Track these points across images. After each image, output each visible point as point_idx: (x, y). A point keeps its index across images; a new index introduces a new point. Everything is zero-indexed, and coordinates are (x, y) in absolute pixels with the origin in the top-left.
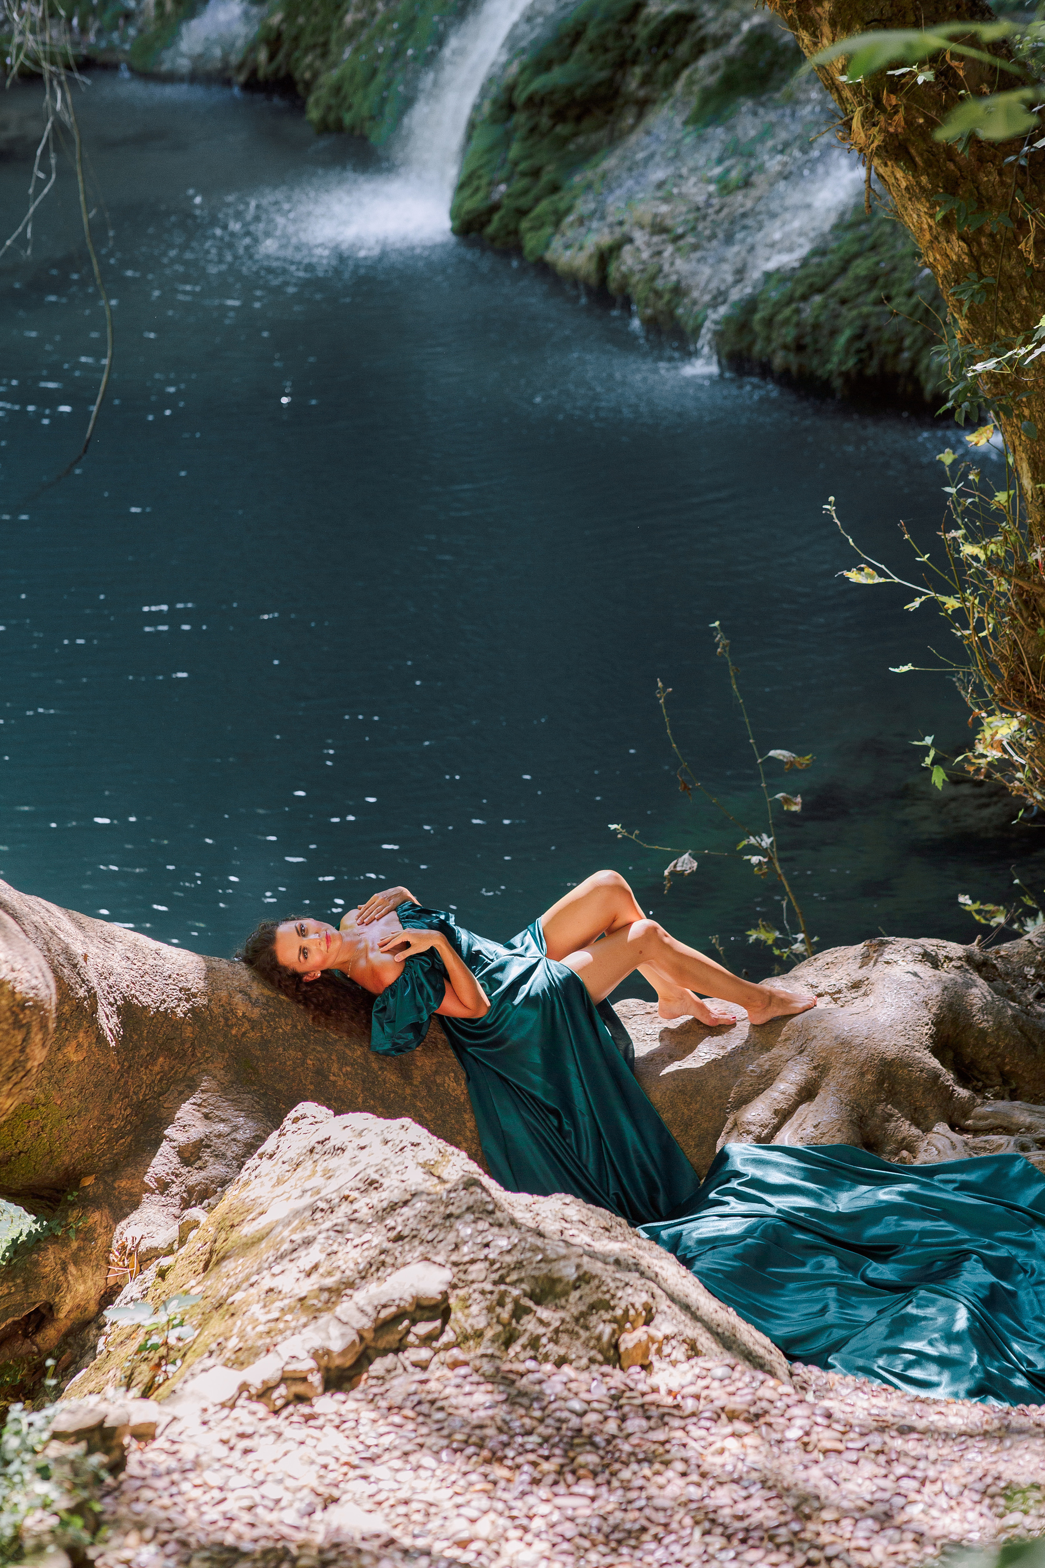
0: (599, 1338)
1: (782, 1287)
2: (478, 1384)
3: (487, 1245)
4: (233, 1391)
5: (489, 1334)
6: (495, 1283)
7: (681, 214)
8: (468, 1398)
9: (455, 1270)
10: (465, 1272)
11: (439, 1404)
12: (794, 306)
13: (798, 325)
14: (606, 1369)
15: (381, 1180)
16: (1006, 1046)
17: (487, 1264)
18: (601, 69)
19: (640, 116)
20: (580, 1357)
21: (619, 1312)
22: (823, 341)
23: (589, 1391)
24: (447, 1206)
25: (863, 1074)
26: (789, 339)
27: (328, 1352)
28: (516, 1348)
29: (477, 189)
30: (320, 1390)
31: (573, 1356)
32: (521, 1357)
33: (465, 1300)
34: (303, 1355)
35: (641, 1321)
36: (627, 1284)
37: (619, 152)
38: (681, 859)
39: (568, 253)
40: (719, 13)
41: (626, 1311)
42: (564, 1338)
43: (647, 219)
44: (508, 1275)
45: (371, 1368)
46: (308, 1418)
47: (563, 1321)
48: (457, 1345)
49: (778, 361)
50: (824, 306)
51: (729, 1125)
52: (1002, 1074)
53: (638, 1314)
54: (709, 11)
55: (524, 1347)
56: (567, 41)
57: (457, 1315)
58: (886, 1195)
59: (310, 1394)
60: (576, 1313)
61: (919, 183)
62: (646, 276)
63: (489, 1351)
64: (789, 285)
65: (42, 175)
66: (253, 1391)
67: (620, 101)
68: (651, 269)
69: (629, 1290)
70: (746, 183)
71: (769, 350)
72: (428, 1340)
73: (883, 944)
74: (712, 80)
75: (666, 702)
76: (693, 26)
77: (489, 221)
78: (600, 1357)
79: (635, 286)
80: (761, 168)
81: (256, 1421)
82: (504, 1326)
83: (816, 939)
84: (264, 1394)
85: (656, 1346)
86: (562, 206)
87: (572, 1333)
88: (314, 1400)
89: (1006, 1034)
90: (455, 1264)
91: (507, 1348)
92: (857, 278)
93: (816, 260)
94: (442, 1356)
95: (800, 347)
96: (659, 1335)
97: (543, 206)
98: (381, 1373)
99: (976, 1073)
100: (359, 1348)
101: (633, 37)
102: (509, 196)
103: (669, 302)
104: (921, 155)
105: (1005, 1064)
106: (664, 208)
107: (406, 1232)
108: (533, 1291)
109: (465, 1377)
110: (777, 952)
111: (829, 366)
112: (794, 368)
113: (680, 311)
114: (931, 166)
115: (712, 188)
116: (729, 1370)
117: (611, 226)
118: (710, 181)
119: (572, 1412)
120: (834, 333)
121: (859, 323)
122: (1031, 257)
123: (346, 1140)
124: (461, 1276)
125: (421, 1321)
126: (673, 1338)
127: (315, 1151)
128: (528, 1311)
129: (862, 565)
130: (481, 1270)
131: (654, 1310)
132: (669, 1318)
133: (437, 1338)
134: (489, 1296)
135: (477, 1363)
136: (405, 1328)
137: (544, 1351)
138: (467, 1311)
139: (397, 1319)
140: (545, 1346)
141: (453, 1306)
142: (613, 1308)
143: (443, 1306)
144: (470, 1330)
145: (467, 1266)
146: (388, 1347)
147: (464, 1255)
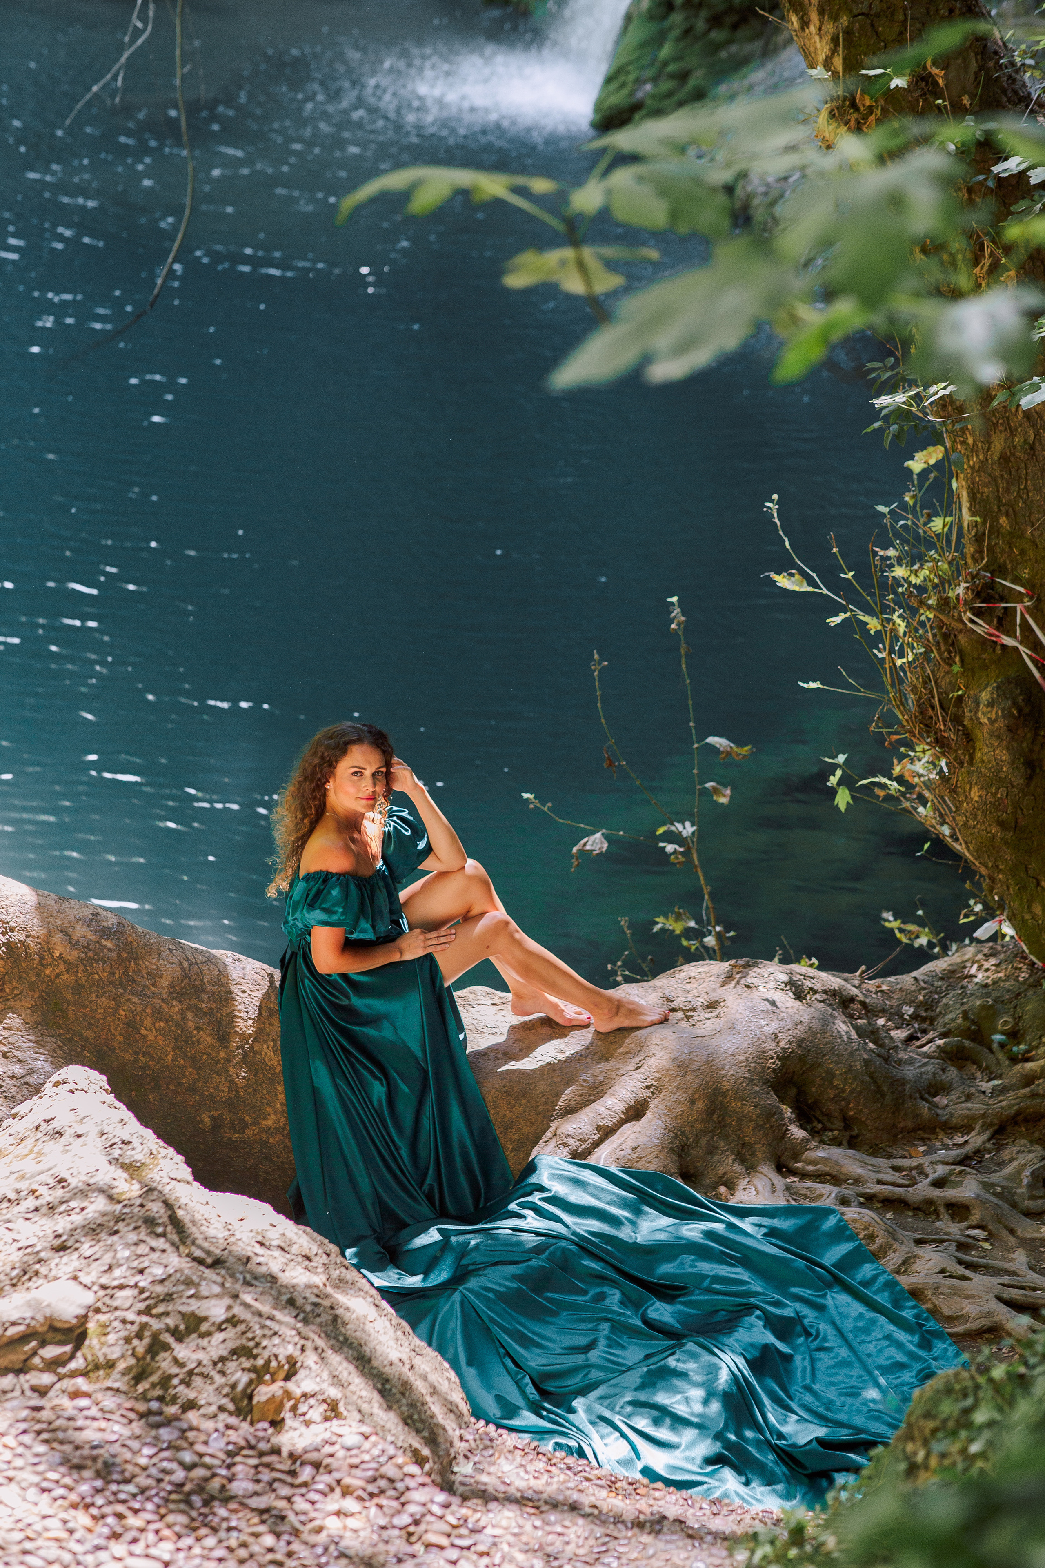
0: (233, 1386)
1: (555, 1314)
2: (93, 1419)
5: (121, 1366)
6: (140, 1313)
8: (77, 1433)
9: (101, 1293)
10: (112, 1297)
11: (45, 1436)
14: (233, 1420)
15: (72, 1179)
16: (852, 1092)
17: (135, 1292)
20: (210, 1404)
21: (260, 1362)
23: (206, 1443)
24: (118, 1221)
25: (693, 1102)
28: (144, 1385)
29: (623, 85)
31: (202, 1402)
32: (149, 1394)
33: (105, 1326)
35: (282, 1374)
36: (275, 1334)
37: (769, 66)
38: (593, 838)
41: (268, 1362)
42: (198, 1381)
44: (155, 1306)
47: (200, 1364)
48: (85, 1374)
51: (549, 1134)
52: (845, 1119)
53: (280, 1367)
55: (153, 1386)
57: (92, 1341)
58: (692, 1231)
60: (215, 1357)
63: (116, 1385)
65: (139, 25)
68: (774, 194)
69: (276, 1340)
72: (52, 1365)
73: (747, 966)
75: (599, 675)
77: (629, 120)
78: (231, 1407)
82: (138, 1360)
83: (732, 934)
85: (292, 1402)
87: (206, 1377)
89: (855, 1079)
90: (103, 1287)
91: (136, 1384)
94: (68, 1384)
96: (298, 1392)
99: (818, 1114)
102: (653, 96)
105: (849, 1109)
107: (69, 1244)
108: (177, 1327)
109: (81, 1410)
110: (685, 943)
116: (361, 1438)
119: (181, 1463)
123: (66, 1123)
124: (107, 1300)
125: (51, 1343)
126: (312, 1396)
127: (40, 1129)
128: (167, 1347)
129: (793, 571)
130: (127, 1298)
131: (299, 1365)
132: (313, 1375)
133: (64, 1364)
134: (129, 1326)
135: (99, 1396)
136: (32, 1349)
137: (173, 1392)
138: (103, 1339)
139: (24, 1338)
140: (175, 1387)
141: (90, 1331)
142: (255, 1357)
143: (79, 1331)
144: (101, 1359)
145: (115, 1291)
146: (10, 1366)
147: (115, 1279)
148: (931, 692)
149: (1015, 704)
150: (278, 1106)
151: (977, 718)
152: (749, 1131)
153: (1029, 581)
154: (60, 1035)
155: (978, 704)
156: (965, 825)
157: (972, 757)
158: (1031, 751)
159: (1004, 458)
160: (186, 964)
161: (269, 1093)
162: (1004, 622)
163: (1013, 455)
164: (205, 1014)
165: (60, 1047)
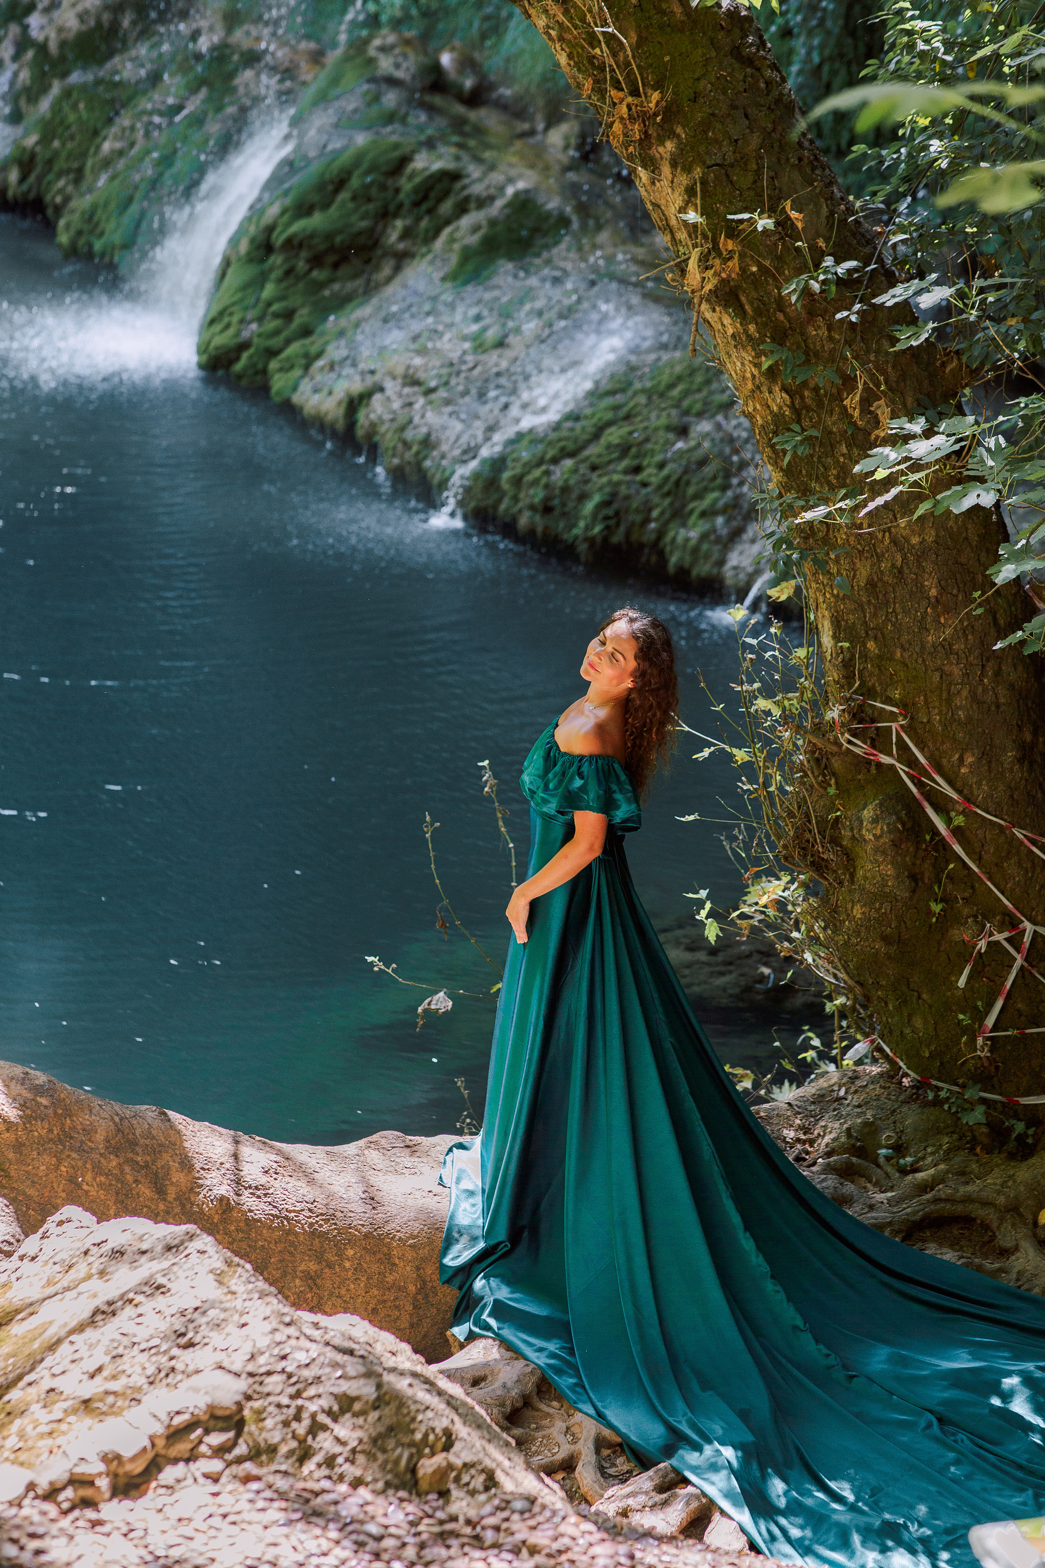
0: (397, 1462)
2: (272, 1500)
3: (284, 1357)
4: (21, 1490)
5: (284, 1449)
6: (291, 1397)
7: (433, 368)
8: (261, 1514)
9: (251, 1380)
10: (261, 1383)
11: (231, 1518)
12: (543, 468)
13: (547, 486)
14: (403, 1494)
15: (169, 1285)
17: (284, 1377)
18: (362, 218)
19: (397, 269)
20: (376, 1480)
21: (418, 1436)
22: (571, 504)
23: (386, 1515)
24: (241, 1315)
26: (537, 500)
27: (118, 1457)
28: (310, 1466)
29: (228, 326)
30: (107, 1495)
31: (369, 1479)
32: (316, 1475)
33: (259, 1412)
34: (93, 1458)
35: (440, 1446)
36: (427, 1408)
38: (436, 997)
39: (316, 399)
40: (485, 174)
42: (361, 1459)
43: (400, 370)
44: (305, 1390)
45: (161, 1476)
46: (95, 1524)
47: (361, 1441)
48: (249, 1458)
49: (524, 521)
50: (575, 471)
53: (437, 1439)
54: (474, 171)
55: (319, 1466)
56: (330, 188)
57: (251, 1427)
59: (97, 1499)
60: (374, 1434)
61: (746, 331)
62: (395, 425)
63: (283, 1468)
64: (540, 447)
66: (40, 1492)
67: (379, 252)
68: (401, 420)
69: (429, 1414)
70: (501, 344)
71: (515, 510)
72: (220, 1451)
74: (474, 240)
75: (432, 836)
76: (458, 185)
77: (238, 359)
78: (396, 1482)
79: (383, 435)
80: (517, 330)
81: (46, 1522)
82: (300, 1442)
84: (51, 1495)
85: (454, 1474)
86: (313, 350)
87: (369, 1454)
88: (101, 1506)
90: (251, 1375)
91: (301, 1465)
92: (609, 447)
93: (569, 424)
94: (234, 1469)
95: (547, 509)
96: (459, 1463)
97: (294, 349)
98: (170, 1482)
100: (150, 1455)
101: (397, 191)
102: (259, 335)
103: (418, 453)
104: (751, 304)
106: (418, 361)
107: (197, 1339)
108: (331, 1407)
109: (258, 1492)
111: (575, 531)
112: (540, 529)
113: (427, 463)
114: (760, 315)
115: (467, 345)
116: (527, 1503)
117: (363, 373)
118: (465, 338)
119: (370, 1535)
120: (583, 497)
121: (608, 490)
122: (856, 413)
123: (126, 1243)
124: (257, 1387)
125: (214, 1431)
126: (472, 1466)
128: (325, 1428)
130: (277, 1383)
131: (453, 1437)
132: (469, 1445)
133: (229, 1450)
134: (285, 1410)
135: (271, 1479)
136: (198, 1437)
137: (340, 1471)
138: (261, 1425)
139: (190, 1427)
140: (341, 1465)
141: (247, 1418)
142: (413, 1432)
143: (237, 1418)
144: (262, 1445)
145: (264, 1377)
146: (179, 1455)
147: (260, 1366)
148: (807, 815)
149: (899, 819)
151: (862, 836)
153: (901, 700)
155: (861, 822)
156: (846, 943)
157: (852, 876)
158: (914, 864)
159: (871, 584)
160: (117, 1119)
162: (880, 740)
163: (880, 580)
164: (142, 1167)
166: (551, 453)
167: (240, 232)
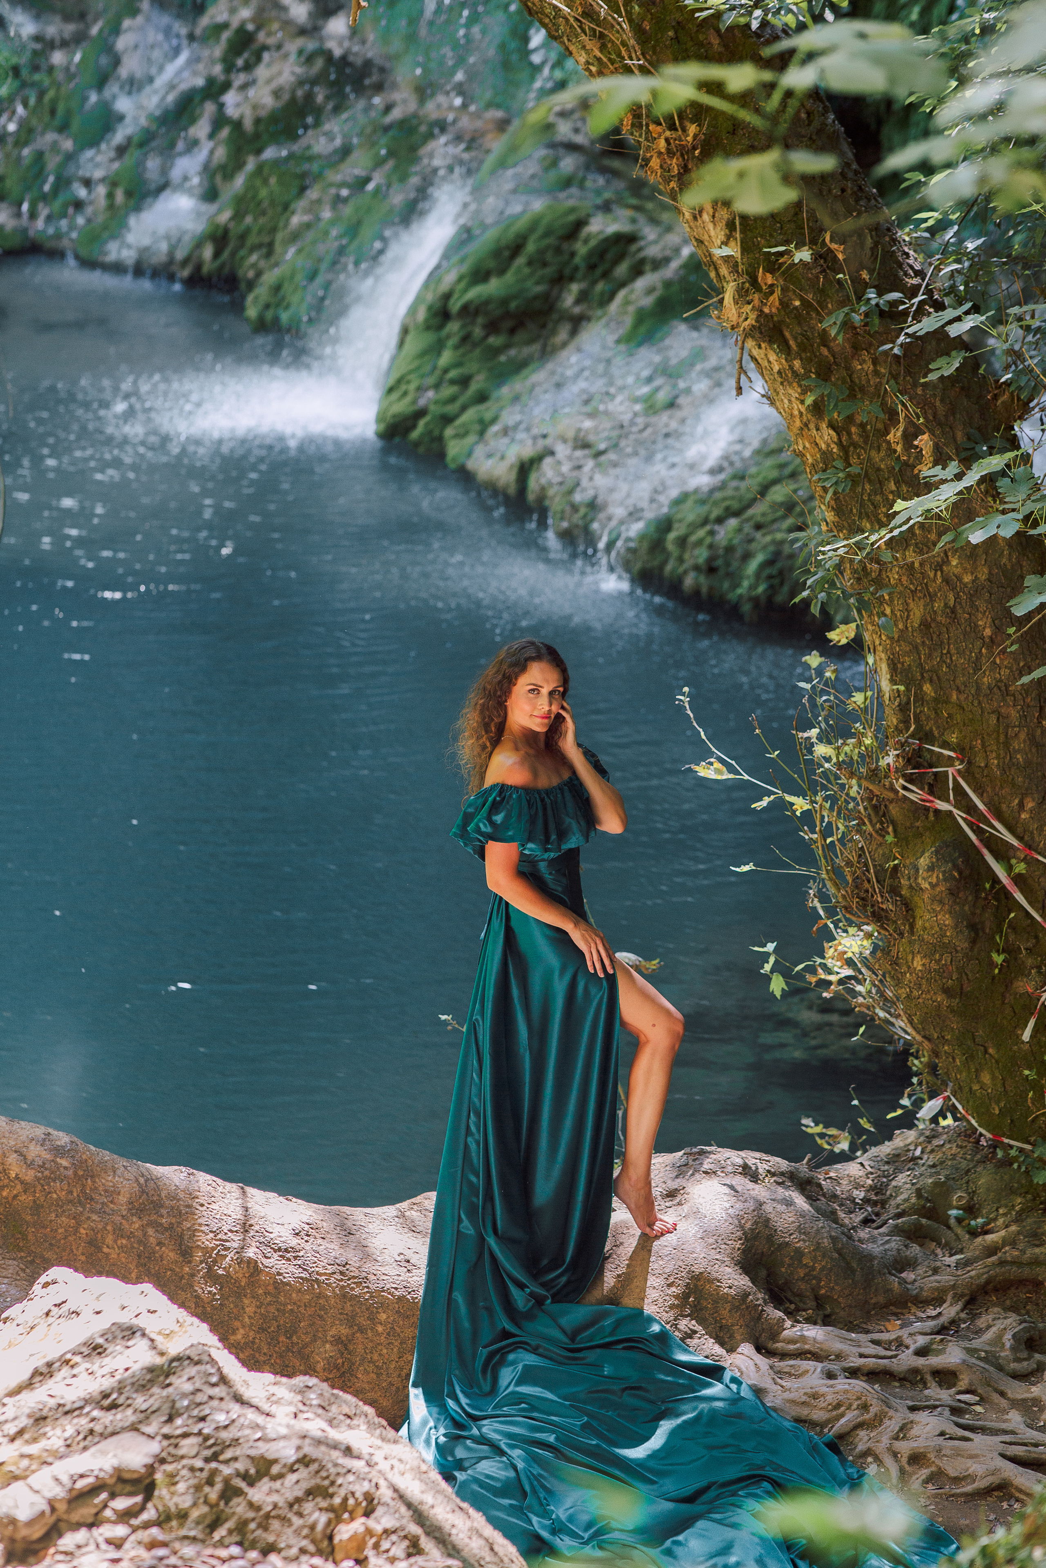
0: (313, 1527)
3: (203, 1419)
5: (195, 1514)
6: (207, 1460)
7: (604, 430)
9: (165, 1443)
10: (176, 1446)
12: (708, 528)
13: (711, 546)
14: (317, 1561)
15: (107, 1346)
16: (823, 1269)
17: (200, 1439)
18: (537, 283)
19: (574, 332)
20: (290, 1547)
21: (337, 1500)
22: (735, 564)
24: (168, 1376)
26: (701, 561)
27: (13, 1521)
28: (221, 1532)
29: (405, 394)
31: (282, 1545)
32: (227, 1541)
33: (171, 1476)
35: (360, 1511)
36: (349, 1471)
37: (550, 366)
39: (490, 462)
40: (660, 236)
41: (345, 1500)
42: (275, 1524)
43: (571, 434)
44: (222, 1452)
45: (61, 1542)
47: (275, 1506)
48: (158, 1524)
49: (689, 581)
50: (740, 530)
52: (817, 1298)
53: (358, 1504)
54: (650, 233)
55: (230, 1532)
56: (507, 253)
57: (162, 1492)
60: (291, 1498)
61: (791, 367)
62: (565, 488)
63: (192, 1533)
64: (706, 508)
67: (555, 316)
68: (569, 483)
69: (351, 1478)
70: (672, 405)
71: (681, 570)
72: (125, 1516)
73: (702, 1153)
74: (648, 302)
76: (634, 247)
77: (414, 426)
78: (312, 1548)
79: (552, 498)
80: (688, 391)
82: (212, 1506)
85: (374, 1540)
86: (488, 416)
87: (284, 1519)
89: (824, 1256)
90: (166, 1437)
91: (212, 1532)
92: (774, 506)
93: (734, 483)
94: (140, 1534)
95: (711, 569)
97: (469, 415)
98: (71, 1547)
99: (789, 1295)
100: (48, 1519)
101: (573, 254)
102: (436, 402)
103: (585, 516)
104: (795, 339)
105: (820, 1288)
106: (588, 424)
107: (121, 1401)
108: (247, 1471)
109: (161, 1559)
111: (739, 591)
112: (704, 590)
113: (595, 526)
114: (804, 350)
115: (638, 407)
117: (535, 438)
118: (636, 400)
120: (747, 557)
121: (771, 548)
122: (899, 448)
123: (83, 1303)
124: (172, 1450)
125: (121, 1495)
126: (394, 1532)
127: (51, 1314)
128: (239, 1492)
129: (712, 760)
130: (193, 1445)
131: (376, 1502)
132: (392, 1511)
133: (136, 1515)
134: (198, 1474)
135: (177, 1545)
136: (103, 1501)
137: (251, 1537)
138: (173, 1489)
139: (94, 1491)
140: (254, 1531)
141: (158, 1482)
142: (332, 1496)
143: (147, 1481)
144: (173, 1509)
145: (178, 1440)
146: (82, 1520)
147: (177, 1428)
148: (866, 865)
149: (955, 866)
150: (247, 1320)
151: (918, 884)
152: (725, 1313)
153: (958, 744)
154: (21, 1258)
155: (917, 870)
156: (908, 996)
157: (912, 926)
158: (973, 914)
159: (925, 625)
160: (142, 1180)
161: (236, 1306)
162: (937, 786)
163: (934, 620)
164: (166, 1229)
165: (23, 1270)
166: (716, 513)
167: (418, 300)
